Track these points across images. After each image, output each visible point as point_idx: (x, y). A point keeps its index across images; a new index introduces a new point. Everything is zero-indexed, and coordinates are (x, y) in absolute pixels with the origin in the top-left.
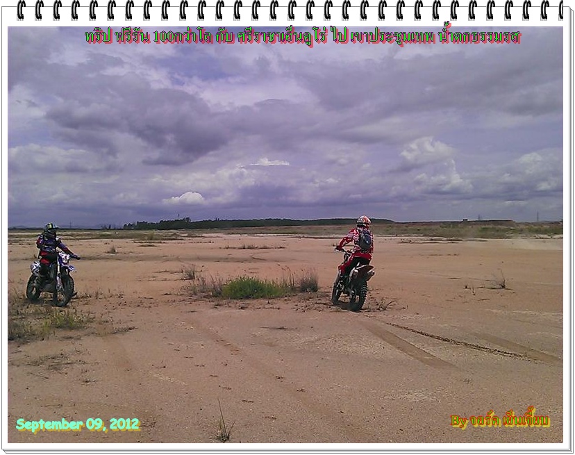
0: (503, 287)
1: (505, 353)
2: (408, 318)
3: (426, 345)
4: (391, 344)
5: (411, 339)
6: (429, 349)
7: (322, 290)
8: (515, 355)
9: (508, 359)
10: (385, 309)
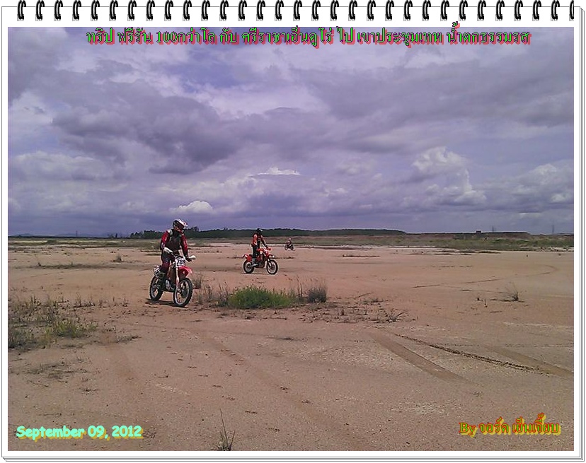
0: (516, 299)
1: (517, 366)
2: (418, 330)
3: (435, 357)
4: (400, 356)
5: (420, 351)
6: (439, 362)
7: (331, 300)
8: (527, 368)
9: (519, 372)
10: (394, 321)
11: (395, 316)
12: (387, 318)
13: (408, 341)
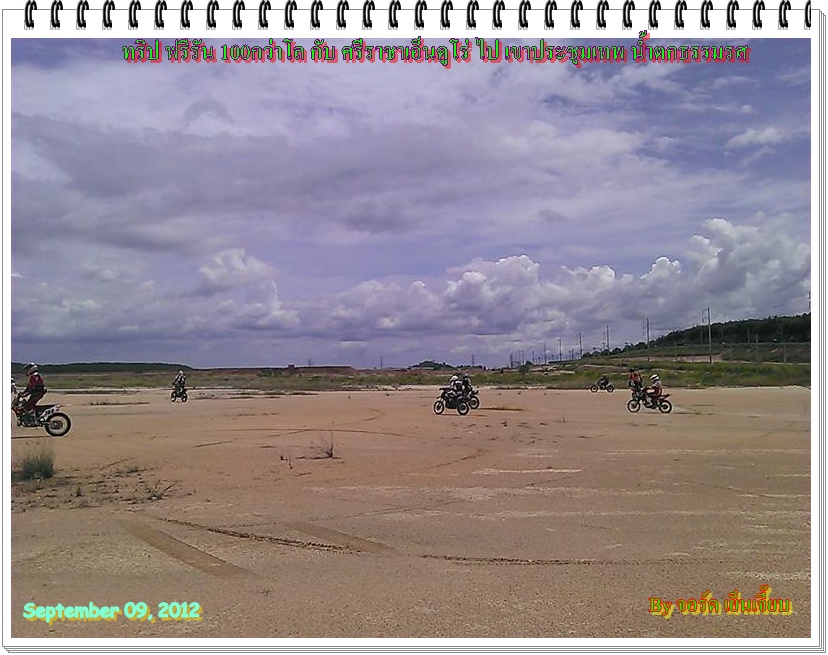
0: (331, 456)
1: (322, 546)
2: (194, 509)
3: (214, 546)
4: (162, 549)
5: (193, 540)
6: (220, 553)
7: (61, 475)
8: (334, 547)
9: (324, 554)
10: (159, 498)
11: (162, 491)
12: (149, 495)
13: (176, 526)
